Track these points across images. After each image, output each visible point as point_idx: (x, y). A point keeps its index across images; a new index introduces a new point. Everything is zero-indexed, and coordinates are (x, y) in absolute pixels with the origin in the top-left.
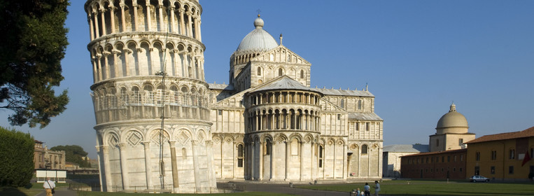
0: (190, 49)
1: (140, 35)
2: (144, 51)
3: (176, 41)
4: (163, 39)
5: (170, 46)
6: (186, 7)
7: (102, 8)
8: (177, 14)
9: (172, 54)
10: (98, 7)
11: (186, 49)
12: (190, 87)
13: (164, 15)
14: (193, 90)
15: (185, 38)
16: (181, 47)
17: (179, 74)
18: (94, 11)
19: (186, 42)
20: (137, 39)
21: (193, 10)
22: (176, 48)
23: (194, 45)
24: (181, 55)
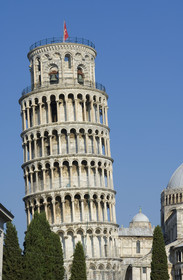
0: (105, 232)
1: (67, 225)
2: (70, 237)
3: (94, 227)
4: (84, 227)
5: (90, 231)
6: (102, 197)
7: (38, 203)
8: (96, 203)
9: (91, 238)
10: (35, 202)
11: (102, 233)
12: (105, 265)
13: (85, 205)
14: (108, 267)
15: (102, 223)
16: (98, 231)
17: (97, 255)
18: (32, 205)
19: (102, 227)
20: (64, 229)
21: (108, 198)
22: (94, 233)
23: (109, 227)
24: (99, 238)
